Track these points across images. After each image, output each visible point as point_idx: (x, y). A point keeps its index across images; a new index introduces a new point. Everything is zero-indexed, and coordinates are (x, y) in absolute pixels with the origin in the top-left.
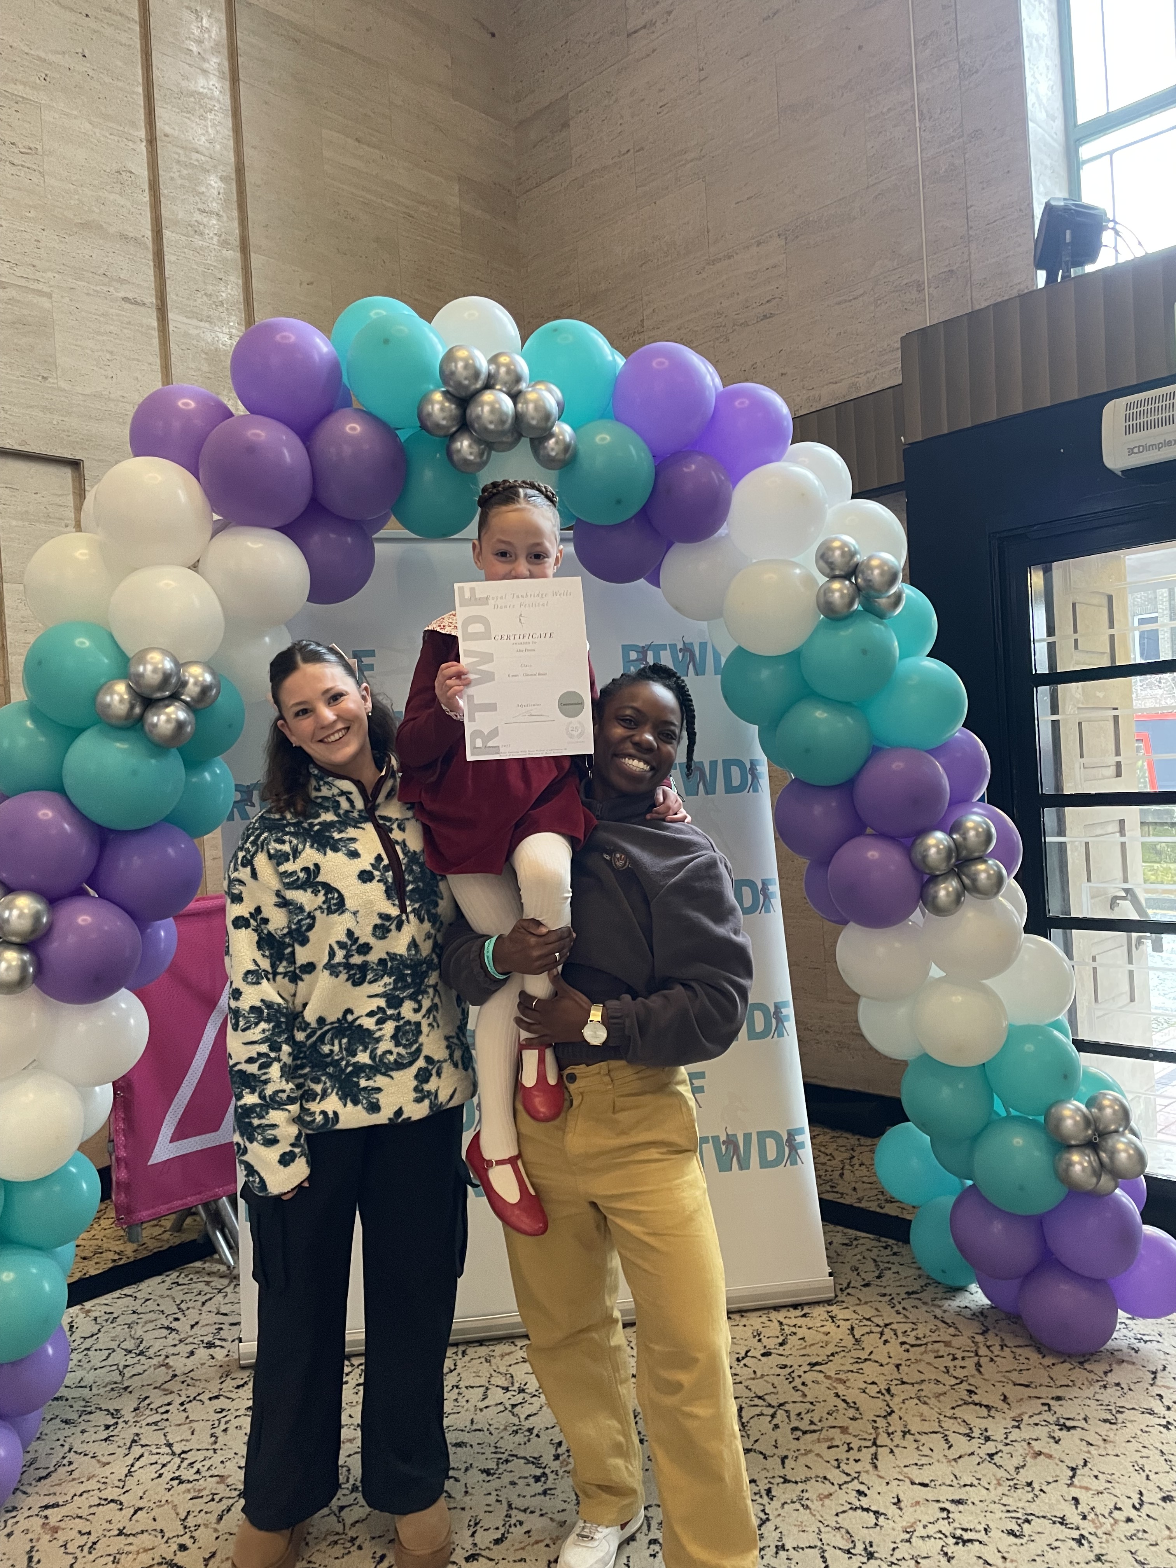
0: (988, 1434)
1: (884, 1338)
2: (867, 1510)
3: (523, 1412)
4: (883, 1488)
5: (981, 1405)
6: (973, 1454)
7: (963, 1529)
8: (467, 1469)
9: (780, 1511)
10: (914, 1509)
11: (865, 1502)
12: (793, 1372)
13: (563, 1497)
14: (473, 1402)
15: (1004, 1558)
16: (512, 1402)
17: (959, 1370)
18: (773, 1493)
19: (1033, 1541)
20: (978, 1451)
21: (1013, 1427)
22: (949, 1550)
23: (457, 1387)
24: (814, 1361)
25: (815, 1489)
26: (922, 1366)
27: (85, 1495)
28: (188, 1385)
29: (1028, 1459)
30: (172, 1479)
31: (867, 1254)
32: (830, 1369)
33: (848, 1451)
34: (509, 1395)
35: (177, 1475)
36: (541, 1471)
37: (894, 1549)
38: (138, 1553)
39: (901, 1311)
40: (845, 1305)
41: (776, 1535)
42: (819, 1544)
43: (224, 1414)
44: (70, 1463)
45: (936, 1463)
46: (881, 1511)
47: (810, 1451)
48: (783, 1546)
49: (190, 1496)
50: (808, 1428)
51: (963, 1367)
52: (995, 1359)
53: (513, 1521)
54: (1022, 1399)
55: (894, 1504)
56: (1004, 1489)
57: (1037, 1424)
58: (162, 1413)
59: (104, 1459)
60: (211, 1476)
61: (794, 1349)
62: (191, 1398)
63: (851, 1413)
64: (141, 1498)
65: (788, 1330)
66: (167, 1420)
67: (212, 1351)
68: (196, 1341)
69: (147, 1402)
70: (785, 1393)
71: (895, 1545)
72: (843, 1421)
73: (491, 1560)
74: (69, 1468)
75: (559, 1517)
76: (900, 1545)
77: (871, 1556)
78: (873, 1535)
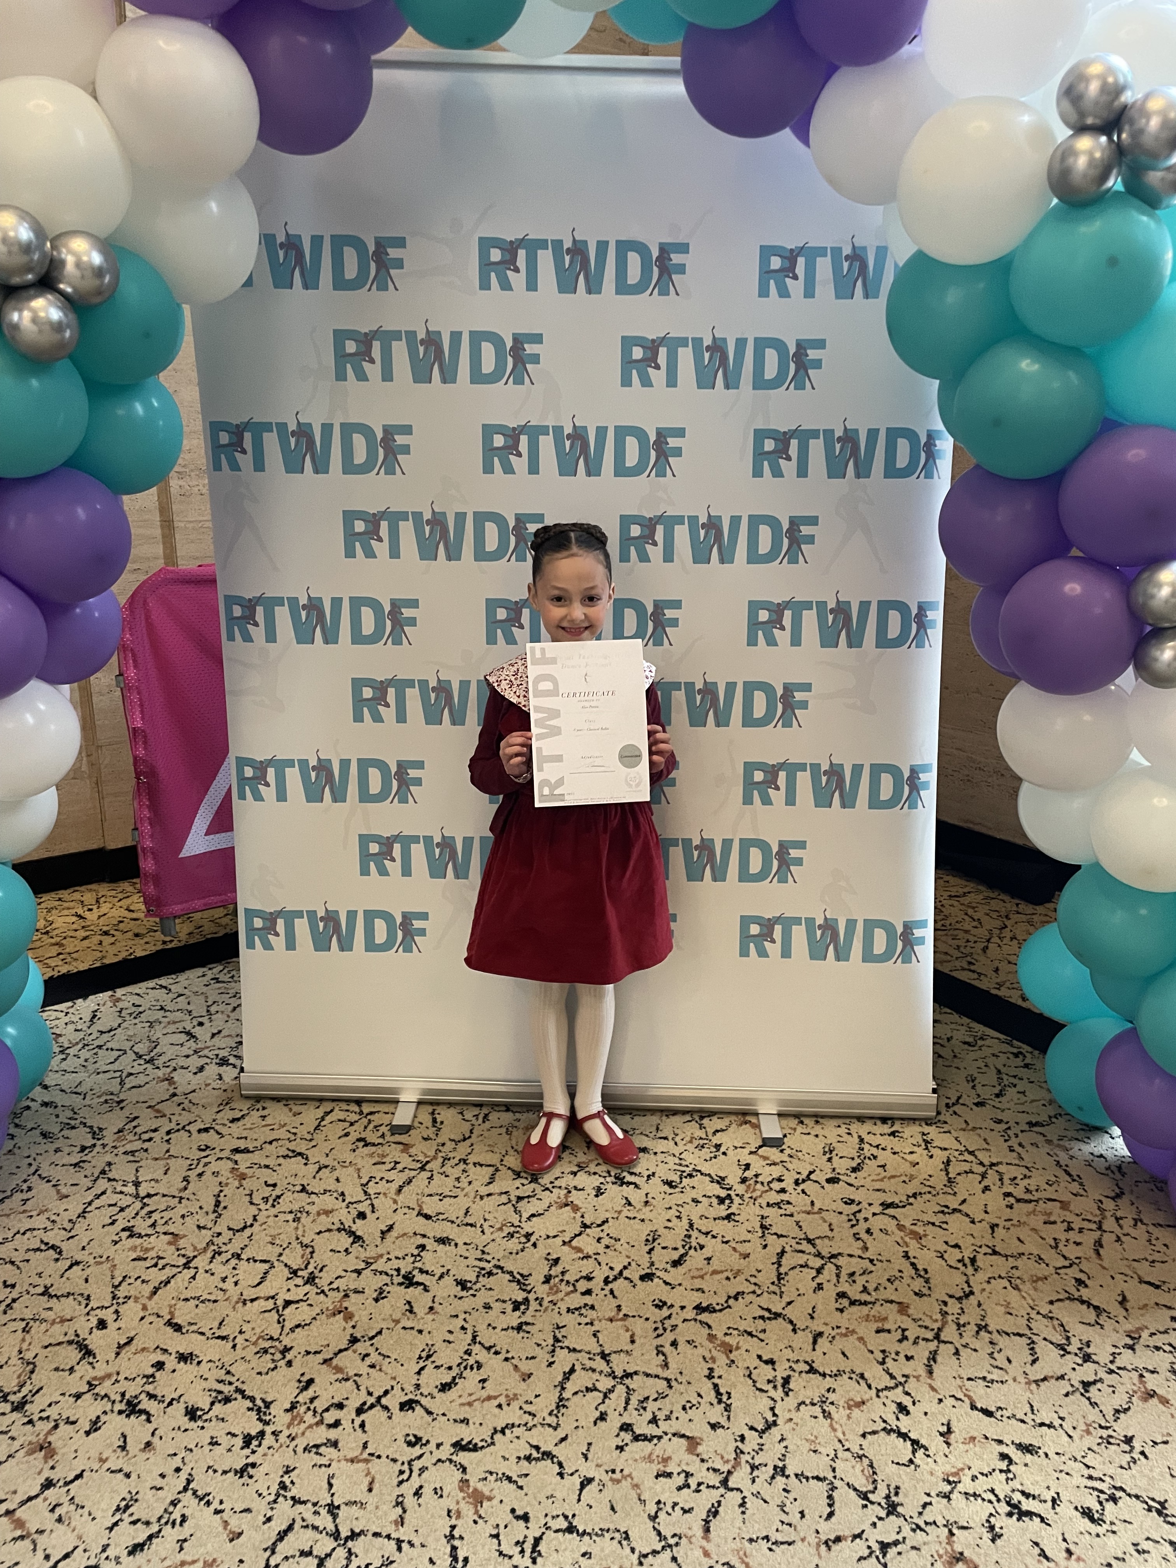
0: (1089, 1351)
1: (986, 1183)
2: (904, 1436)
3: (527, 1208)
4: (932, 1407)
5: (1089, 1305)
6: (1062, 1377)
7: (1023, 1493)
8: (441, 1277)
9: (793, 1415)
10: (967, 1447)
11: (904, 1424)
12: (860, 1211)
13: (538, 1338)
14: (476, 1185)
15: (1069, 1552)
16: (520, 1193)
17: (1071, 1246)
18: (791, 1386)
19: (1114, 1532)
20: (1071, 1375)
21: (1125, 1346)
22: (997, 1522)
23: (465, 1161)
24: (890, 1201)
25: (847, 1389)
26: (1024, 1233)
27: (28, 1234)
28: (184, 1109)
29: (1135, 1399)
30: (124, 1230)
31: (991, 1061)
32: (906, 1216)
33: (900, 1341)
34: (518, 1183)
35: (131, 1224)
36: (525, 1295)
37: (925, 1506)
38: (53, 1322)
39: (1016, 1147)
40: (946, 1128)
41: (779, 1449)
42: (830, 1476)
43: (207, 1152)
44: (30, 1189)
45: (1010, 1382)
46: (923, 1441)
47: (853, 1332)
48: (783, 1469)
49: (134, 1256)
50: (858, 1297)
51: (1078, 1244)
52: (1123, 1238)
53: (471, 1361)
54: (1146, 1305)
55: (942, 1434)
56: (1091, 1441)
57: (1158, 1348)
58: (144, 1141)
59: (64, 1191)
60: (165, 1233)
61: (869, 1179)
62: (180, 1127)
63: (918, 1284)
64: (83, 1248)
65: (868, 1151)
66: (146, 1150)
67: (222, 1070)
68: (210, 1055)
69: (134, 1123)
70: (844, 1242)
71: (928, 1500)
72: (904, 1295)
73: (429, 1413)
74: (25, 1196)
75: (525, 1367)
76: (934, 1500)
77: (892, 1509)
78: (903, 1477)
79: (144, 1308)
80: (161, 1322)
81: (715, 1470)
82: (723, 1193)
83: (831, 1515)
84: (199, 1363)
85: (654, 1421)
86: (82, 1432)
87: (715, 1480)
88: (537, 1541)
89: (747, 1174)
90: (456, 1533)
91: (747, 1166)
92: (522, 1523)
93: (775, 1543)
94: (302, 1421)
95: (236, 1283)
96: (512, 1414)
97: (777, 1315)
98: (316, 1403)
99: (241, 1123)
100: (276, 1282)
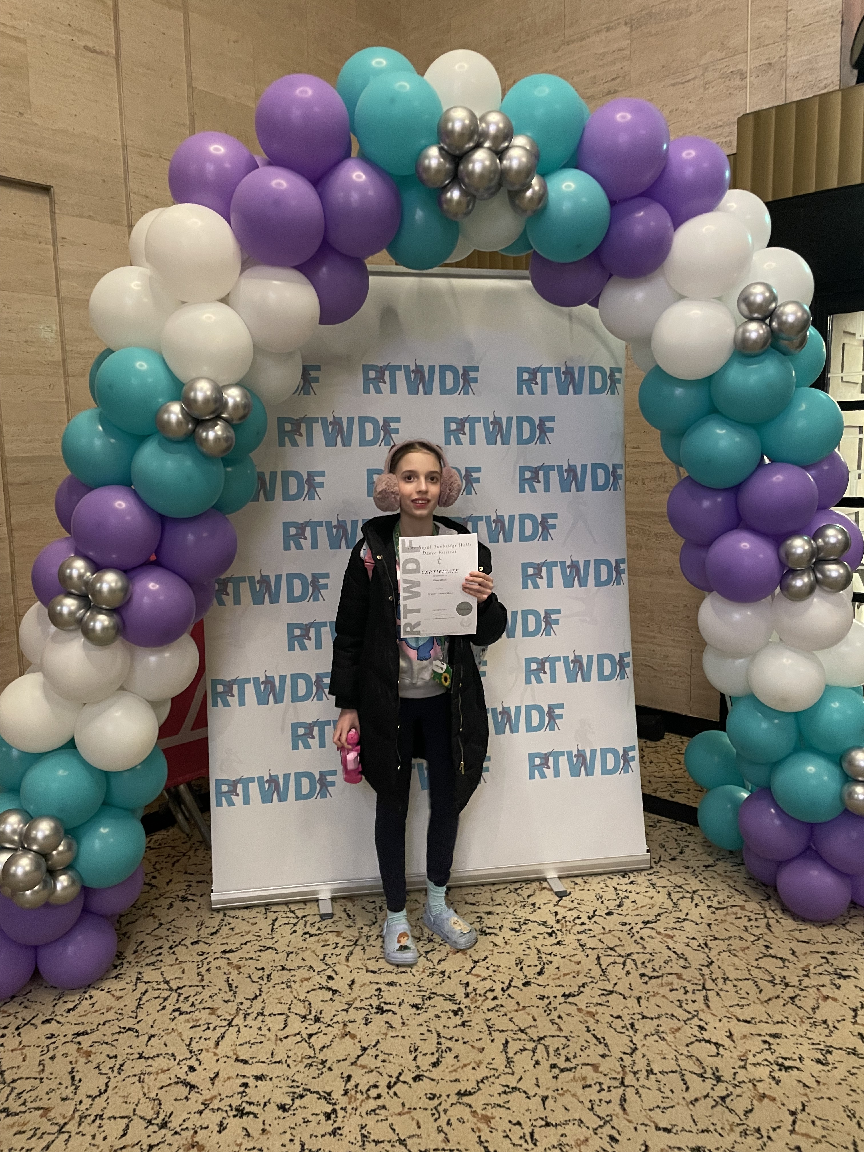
0: (787, 981)
1: (695, 902)
2: (709, 1042)
4: (718, 1025)
5: (777, 958)
6: (778, 997)
7: (783, 1058)
8: (400, 1005)
9: (644, 1042)
10: (743, 1041)
11: (706, 1035)
12: (632, 928)
13: (478, 1028)
15: (818, 1082)
17: (755, 929)
18: (636, 1027)
19: (836, 1068)
20: (782, 995)
21: (804, 975)
22: (776, 1074)
24: (646, 920)
25: (667, 1023)
26: (727, 925)
27: (107, 1024)
29: (820, 1001)
30: (174, 1011)
32: (660, 926)
33: (685, 993)
35: (177, 1006)
36: (457, 1006)
37: (735, 1074)
38: (157, 1074)
39: (703, 880)
40: (660, 875)
41: (645, 1061)
42: (678, 1069)
43: (205, 956)
44: (91, 997)
45: (752, 1004)
46: (720, 1042)
47: (658, 993)
48: (651, 1070)
49: (191, 1025)
50: (652, 974)
51: (757, 927)
52: (780, 920)
53: (444, 1048)
54: (806, 953)
55: (728, 1037)
56: (807, 1026)
57: (821, 974)
58: (157, 955)
59: (118, 994)
60: (204, 1009)
61: (630, 910)
62: (177, 943)
63: (682, 962)
64: (152, 1026)
65: (622, 895)
66: (161, 961)
67: (186, 903)
70: (631, 947)
71: (735, 1071)
72: (677, 969)
73: (433, 1080)
74: (91, 1002)
75: (478, 1044)
76: (739, 1070)
77: (719, 1079)
78: (717, 1062)
79: (215, 1054)
80: (232, 1061)
81: (615, 1079)
82: (550, 931)
83: (687, 1089)
84: (271, 1079)
85: (567, 1059)
87: (617, 1083)
88: (532, 1134)
89: (558, 917)
90: (482, 1139)
91: (556, 914)
92: (518, 1127)
93: (664, 1108)
94: (356, 1099)
95: (269, 1030)
96: (483, 1072)
97: (611, 992)
98: (360, 1088)
99: (218, 935)
100: (296, 1025)
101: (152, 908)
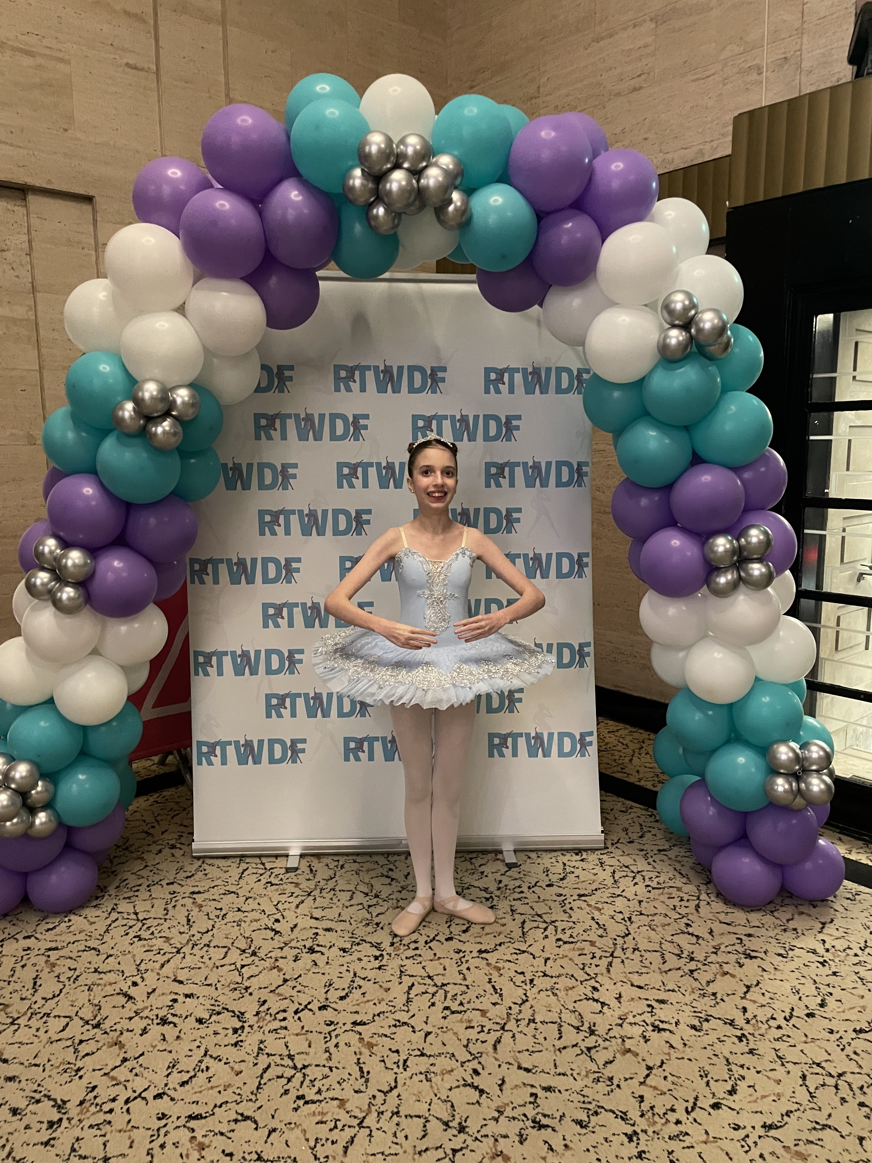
0: (693, 956)
1: (635, 881)
2: (597, 1001)
3: (375, 911)
4: (611, 987)
5: (693, 935)
6: (679, 969)
7: (660, 1021)
8: (330, 947)
10: (630, 1003)
11: (596, 996)
12: (566, 899)
13: (391, 972)
14: (343, 901)
15: (684, 1044)
16: (369, 904)
17: (683, 908)
18: (535, 983)
19: (707, 1034)
20: (683, 967)
21: (713, 953)
22: (647, 1034)
23: (334, 890)
24: (582, 893)
25: (565, 982)
26: (657, 903)
27: (76, 943)
28: (153, 874)
29: (718, 976)
30: (135, 937)
31: (635, 820)
32: (592, 900)
33: (592, 958)
34: (368, 898)
35: (138, 934)
36: (380, 952)
37: (609, 1030)
38: (105, 985)
39: (652, 862)
40: (612, 855)
41: (531, 1012)
42: (559, 1021)
43: (175, 895)
44: (70, 921)
45: (652, 972)
46: (607, 1002)
47: (566, 956)
48: (533, 1020)
49: (145, 949)
50: (568, 940)
51: (686, 907)
52: (711, 902)
53: (355, 985)
54: (722, 934)
55: (616, 999)
56: (696, 996)
57: (729, 952)
58: (135, 891)
59: (92, 920)
60: (160, 937)
61: (570, 883)
62: (155, 883)
63: (600, 932)
64: (112, 948)
65: (568, 869)
66: (137, 896)
67: (173, 851)
68: (161, 844)
69: (125, 882)
70: (557, 914)
71: (611, 1027)
72: (593, 937)
73: (336, 1010)
74: (68, 924)
75: (386, 985)
76: (614, 1027)
77: (592, 1032)
78: (598, 1018)
79: (158, 974)
80: (170, 980)
81: (497, 1023)
83: (560, 1038)
84: (198, 997)
85: (461, 1004)
86: (138, 1035)
87: (498, 1027)
88: (405, 1061)
89: (500, 885)
90: (361, 1061)
91: (500, 882)
92: (396, 1054)
93: (533, 1052)
94: (264, 1019)
95: (210, 959)
96: (382, 1008)
97: (524, 952)
98: (270, 1011)
99: (192, 878)
100: (234, 956)
101: (143, 853)
